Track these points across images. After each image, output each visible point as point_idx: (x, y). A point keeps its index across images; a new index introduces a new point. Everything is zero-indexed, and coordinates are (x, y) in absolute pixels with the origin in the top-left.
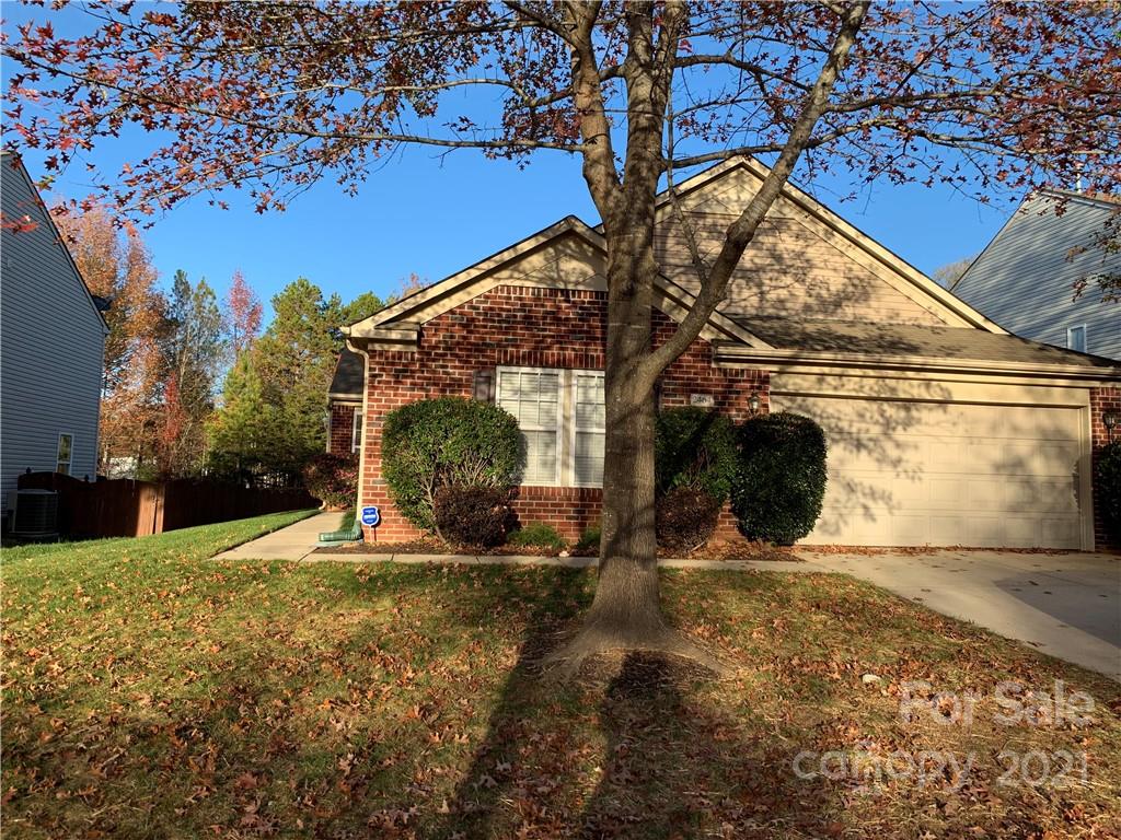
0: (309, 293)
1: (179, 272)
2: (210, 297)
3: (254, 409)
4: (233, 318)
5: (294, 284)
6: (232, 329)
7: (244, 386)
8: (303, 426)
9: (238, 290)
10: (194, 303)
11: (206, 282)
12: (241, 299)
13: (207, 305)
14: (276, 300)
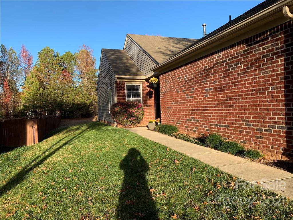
0: (50, 52)
1: (2, 45)
2: (14, 54)
3: (37, 90)
4: (23, 60)
5: (45, 48)
6: (22, 64)
7: (33, 82)
8: (55, 95)
9: (23, 52)
10: (9, 56)
11: (12, 49)
12: (25, 54)
13: (13, 56)
14: (40, 54)
